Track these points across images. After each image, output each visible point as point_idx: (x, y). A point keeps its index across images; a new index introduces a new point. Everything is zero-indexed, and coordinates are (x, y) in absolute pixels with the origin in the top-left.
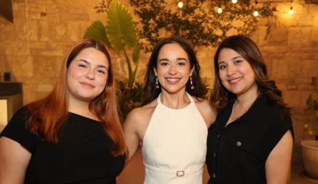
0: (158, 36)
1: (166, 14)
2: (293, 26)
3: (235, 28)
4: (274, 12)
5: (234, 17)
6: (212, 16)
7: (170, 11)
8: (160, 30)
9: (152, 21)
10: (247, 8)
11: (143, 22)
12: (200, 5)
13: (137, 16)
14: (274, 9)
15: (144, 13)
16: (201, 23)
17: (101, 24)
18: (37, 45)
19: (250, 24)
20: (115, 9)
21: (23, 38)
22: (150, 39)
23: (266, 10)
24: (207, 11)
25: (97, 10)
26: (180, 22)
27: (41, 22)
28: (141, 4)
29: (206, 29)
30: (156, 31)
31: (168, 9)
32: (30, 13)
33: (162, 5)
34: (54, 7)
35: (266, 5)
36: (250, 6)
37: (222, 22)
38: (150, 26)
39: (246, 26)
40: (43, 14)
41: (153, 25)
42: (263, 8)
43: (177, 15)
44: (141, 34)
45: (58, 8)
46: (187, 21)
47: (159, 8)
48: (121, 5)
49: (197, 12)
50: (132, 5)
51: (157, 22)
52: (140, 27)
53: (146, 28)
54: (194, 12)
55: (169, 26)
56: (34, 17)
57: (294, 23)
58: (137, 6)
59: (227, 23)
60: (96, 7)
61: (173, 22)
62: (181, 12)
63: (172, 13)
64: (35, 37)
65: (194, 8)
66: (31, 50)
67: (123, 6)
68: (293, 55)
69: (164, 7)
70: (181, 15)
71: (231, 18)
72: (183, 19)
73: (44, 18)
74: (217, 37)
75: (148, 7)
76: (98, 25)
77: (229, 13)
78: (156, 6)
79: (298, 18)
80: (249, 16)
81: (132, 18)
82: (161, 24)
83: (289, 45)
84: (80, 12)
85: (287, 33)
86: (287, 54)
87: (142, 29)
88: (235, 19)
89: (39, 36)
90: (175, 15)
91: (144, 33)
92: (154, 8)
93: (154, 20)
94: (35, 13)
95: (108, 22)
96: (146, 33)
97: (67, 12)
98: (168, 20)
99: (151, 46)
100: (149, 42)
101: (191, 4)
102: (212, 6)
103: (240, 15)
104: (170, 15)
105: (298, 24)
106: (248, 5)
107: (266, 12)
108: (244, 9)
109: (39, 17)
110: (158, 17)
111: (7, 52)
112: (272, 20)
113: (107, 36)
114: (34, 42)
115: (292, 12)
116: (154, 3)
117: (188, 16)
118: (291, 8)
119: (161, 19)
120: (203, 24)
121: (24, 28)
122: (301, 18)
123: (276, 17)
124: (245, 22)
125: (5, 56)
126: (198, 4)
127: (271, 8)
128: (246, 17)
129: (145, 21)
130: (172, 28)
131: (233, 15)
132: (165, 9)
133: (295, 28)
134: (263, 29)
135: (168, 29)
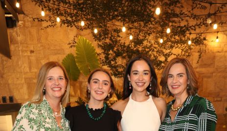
0: (116, 63)
1: (121, 46)
2: (219, 52)
3: (174, 55)
4: (204, 41)
5: (174, 46)
6: (156, 46)
7: (124, 43)
8: (117, 59)
9: (111, 52)
10: (183, 39)
11: (104, 53)
12: (147, 38)
13: (100, 48)
14: (205, 39)
15: (105, 46)
16: (148, 52)
17: (73, 55)
18: (29, 75)
19: (186, 52)
20: (81, 44)
21: (19, 70)
22: (110, 66)
23: (198, 40)
24: (153, 42)
25: (70, 45)
26: (133, 52)
27: (31, 58)
28: (103, 39)
29: (152, 56)
30: (115, 59)
31: (123, 42)
32: (22, 51)
33: (118, 39)
34: (39, 45)
35: (198, 36)
36: (186, 37)
37: (164, 50)
38: (110, 56)
39: (183, 53)
40: (32, 52)
41: (112, 55)
42: (196, 38)
43: (130, 46)
44: (103, 62)
45: (42, 46)
46: (138, 51)
47: (116, 41)
48: (86, 40)
49: (145, 43)
50: (95, 41)
51: (115, 52)
52: (103, 56)
53: (107, 58)
54: (143, 44)
55: (124, 55)
56: (25, 54)
57: (220, 50)
58: (100, 40)
59: (168, 51)
60: (69, 44)
61: (127, 52)
62: (133, 43)
63: (126, 44)
64: (27, 70)
65: (143, 40)
66: (25, 79)
67: (88, 41)
68: (219, 74)
69: (120, 40)
70: (133, 46)
71: (172, 47)
72: (135, 49)
73: (33, 54)
74: (161, 62)
75: (108, 41)
76: (70, 57)
77: (170, 43)
78: (114, 40)
79: (223, 45)
80: (186, 45)
81: (95, 49)
82: (118, 54)
83: (216, 67)
84: (58, 48)
85: (214, 57)
86: (214, 74)
87: (104, 58)
88: (174, 48)
89: (30, 68)
90: (128, 46)
91: (106, 62)
92: (113, 41)
93: (113, 51)
94: (26, 51)
95: (77, 54)
96: (107, 61)
97: (49, 49)
98: (123, 50)
99: (111, 71)
100: (110, 68)
101: (141, 37)
102: (157, 38)
103: (179, 45)
104: (125, 46)
105: (222, 51)
106: (184, 36)
107: (198, 41)
108: (181, 39)
109: (29, 54)
110: (115, 48)
111: (10, 82)
112: (202, 47)
113: (77, 64)
114: (27, 73)
115: (218, 40)
116: (112, 38)
117: (139, 46)
118: (217, 38)
119: (118, 50)
120: (150, 52)
121: (20, 63)
122: (225, 45)
123: (206, 45)
124: (182, 50)
125: (9, 84)
126: (145, 37)
127: (202, 38)
128: (183, 45)
129: (106, 52)
130: (127, 57)
131: (173, 45)
132: (120, 42)
133: (221, 54)
134: (196, 55)
135: (124, 58)
